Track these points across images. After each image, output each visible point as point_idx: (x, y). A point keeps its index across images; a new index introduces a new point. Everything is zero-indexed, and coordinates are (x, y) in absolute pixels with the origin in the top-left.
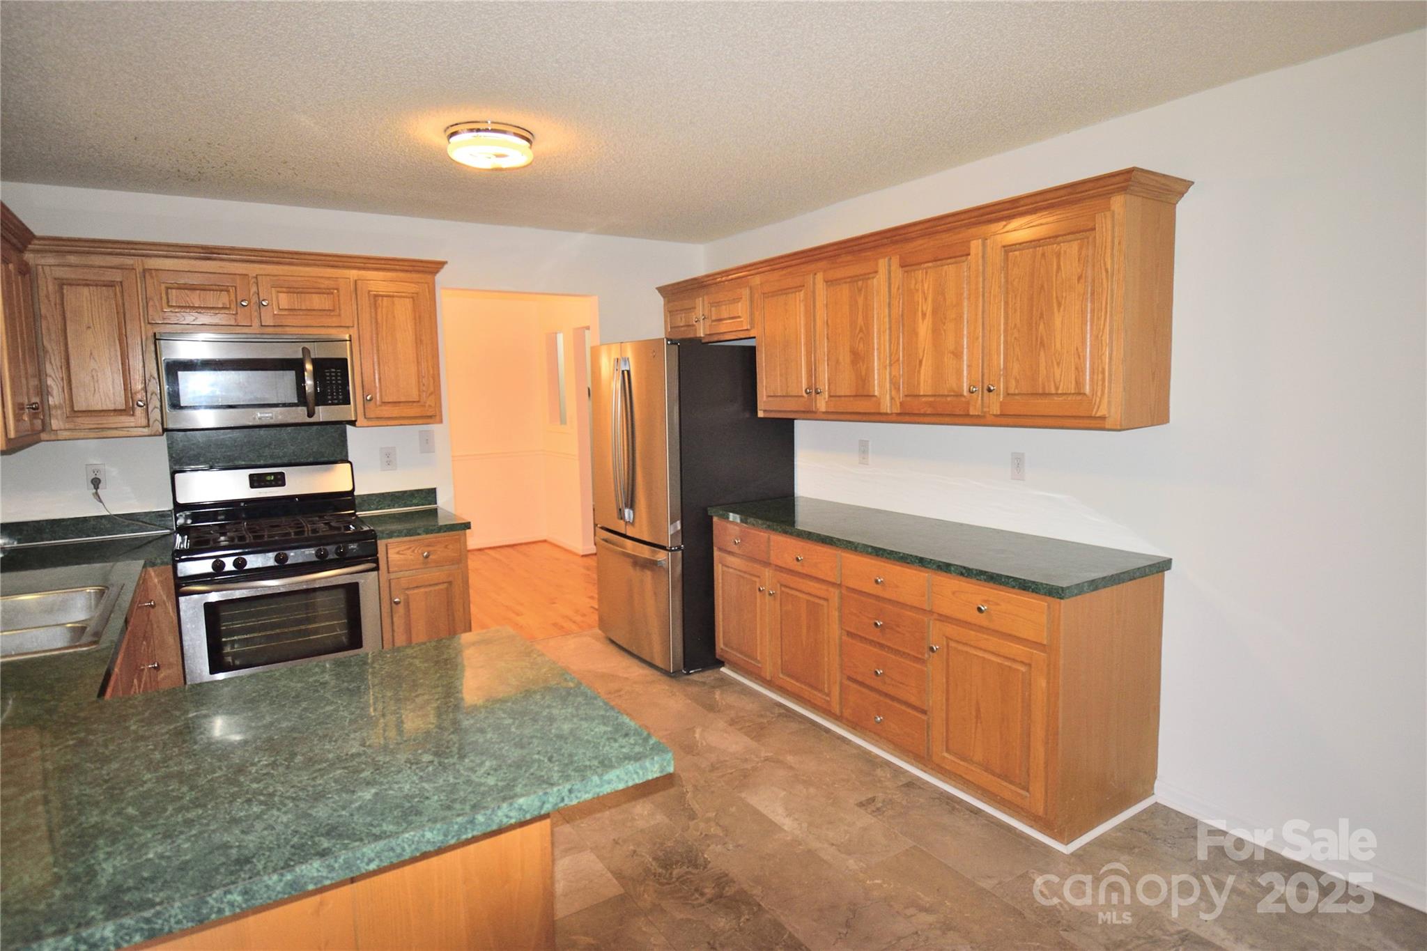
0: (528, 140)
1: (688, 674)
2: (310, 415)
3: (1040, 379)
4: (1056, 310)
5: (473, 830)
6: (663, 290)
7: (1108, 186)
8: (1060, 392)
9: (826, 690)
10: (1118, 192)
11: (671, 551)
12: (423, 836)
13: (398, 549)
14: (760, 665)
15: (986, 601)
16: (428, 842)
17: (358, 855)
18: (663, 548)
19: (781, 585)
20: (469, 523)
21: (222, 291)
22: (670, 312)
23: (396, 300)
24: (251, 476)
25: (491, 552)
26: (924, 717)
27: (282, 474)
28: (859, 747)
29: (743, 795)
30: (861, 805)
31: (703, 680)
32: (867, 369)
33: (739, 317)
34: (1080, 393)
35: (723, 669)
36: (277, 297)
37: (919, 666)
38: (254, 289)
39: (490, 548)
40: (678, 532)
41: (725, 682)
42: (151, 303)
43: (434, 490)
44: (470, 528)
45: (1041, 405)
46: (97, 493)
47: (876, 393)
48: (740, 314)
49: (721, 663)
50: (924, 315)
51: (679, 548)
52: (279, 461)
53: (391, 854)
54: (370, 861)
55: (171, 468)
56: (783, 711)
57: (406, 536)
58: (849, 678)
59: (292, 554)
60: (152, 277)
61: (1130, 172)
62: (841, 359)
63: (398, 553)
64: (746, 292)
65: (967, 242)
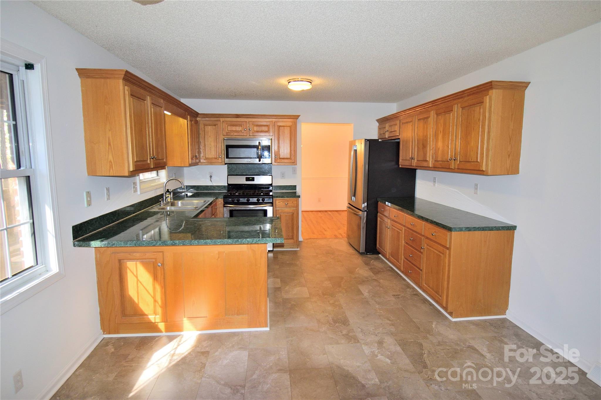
0: (311, 83)
1: (367, 254)
2: (260, 161)
3: (468, 156)
4: (472, 131)
5: (238, 243)
6: (378, 120)
7: (487, 87)
8: (472, 161)
9: (400, 262)
10: (490, 89)
11: (363, 211)
12: (228, 241)
13: (279, 201)
14: (386, 253)
15: (435, 232)
16: (229, 242)
17: (217, 241)
18: (361, 210)
19: (392, 225)
20: (300, 196)
21: (240, 126)
22: (380, 129)
23: (285, 127)
24: (246, 178)
25: (329, 212)
26: (421, 272)
27: (254, 178)
28: (408, 282)
29: (359, 286)
30: (393, 295)
31: (370, 257)
32: (426, 151)
33: (396, 131)
34: (477, 162)
35: (379, 255)
36: (254, 127)
37: (420, 254)
38: (248, 125)
39: (330, 211)
40: (366, 206)
41: (379, 259)
42: (224, 130)
43: (296, 186)
44: (300, 197)
45: (468, 166)
46: (211, 180)
47: (428, 160)
48: (396, 130)
49: (380, 254)
50: (441, 132)
51: (366, 211)
52: (254, 174)
53: (222, 242)
54: (219, 243)
55: (228, 174)
56: (390, 269)
57: (281, 198)
58: (406, 259)
59: (251, 199)
60: (224, 123)
61: (491, 82)
62: (420, 147)
63: (279, 202)
64: (398, 122)
65: (452, 106)
